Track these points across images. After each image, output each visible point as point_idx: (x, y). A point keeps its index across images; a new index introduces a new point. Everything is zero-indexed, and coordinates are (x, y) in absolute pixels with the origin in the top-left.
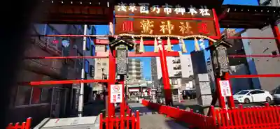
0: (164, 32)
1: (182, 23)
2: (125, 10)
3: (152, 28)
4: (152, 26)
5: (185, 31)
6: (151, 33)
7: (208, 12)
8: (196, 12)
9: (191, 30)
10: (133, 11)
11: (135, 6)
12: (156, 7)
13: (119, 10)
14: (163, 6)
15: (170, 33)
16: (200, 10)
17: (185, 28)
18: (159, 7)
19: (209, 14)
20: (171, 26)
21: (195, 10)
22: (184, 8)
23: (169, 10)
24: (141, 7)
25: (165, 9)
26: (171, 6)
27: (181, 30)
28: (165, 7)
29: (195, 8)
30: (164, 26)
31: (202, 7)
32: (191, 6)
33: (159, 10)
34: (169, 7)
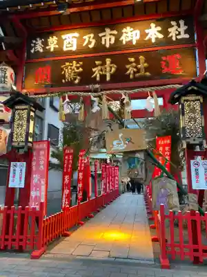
0: (98, 79)
1: (132, 60)
2: (41, 51)
3: (79, 74)
4: (81, 69)
5: (135, 73)
6: (77, 81)
7: (186, 32)
8: (161, 36)
9: (146, 69)
10: (52, 50)
11: (56, 42)
12: (90, 38)
13: (32, 51)
14: (100, 35)
15: (108, 78)
16: (170, 30)
17: (136, 67)
18: (93, 38)
19: (187, 36)
20: (111, 68)
21: (159, 32)
22: (138, 32)
23: (110, 39)
24: (65, 42)
25: (103, 39)
26: (115, 32)
27: (129, 72)
28: (104, 36)
29: (159, 29)
30: (99, 68)
31: (173, 23)
32: (153, 25)
33: (93, 42)
34: (110, 34)
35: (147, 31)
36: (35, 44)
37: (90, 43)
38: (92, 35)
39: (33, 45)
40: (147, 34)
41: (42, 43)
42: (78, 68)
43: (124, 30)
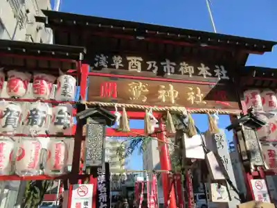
0: (164, 101)
1: (191, 89)
2: (106, 66)
3: (146, 94)
4: (147, 90)
5: (195, 100)
6: (144, 101)
7: (227, 75)
8: (209, 74)
9: (203, 99)
10: (117, 67)
11: (121, 61)
12: (152, 64)
13: (96, 65)
14: (162, 64)
15: (173, 102)
16: (215, 71)
17: (195, 95)
18: (156, 65)
19: (228, 78)
20: (175, 92)
21: (208, 71)
22: (192, 68)
23: (171, 69)
24: (130, 63)
25: (165, 67)
26: (174, 64)
27: (189, 99)
28: (165, 65)
29: (208, 68)
30: (164, 92)
31: (217, 67)
32: (203, 65)
33: (156, 68)
34: (171, 65)
35: (199, 68)
36: (99, 59)
37: (153, 68)
38: (155, 63)
39: (97, 60)
40: (200, 71)
41: (107, 60)
42: (144, 89)
43: (181, 64)
